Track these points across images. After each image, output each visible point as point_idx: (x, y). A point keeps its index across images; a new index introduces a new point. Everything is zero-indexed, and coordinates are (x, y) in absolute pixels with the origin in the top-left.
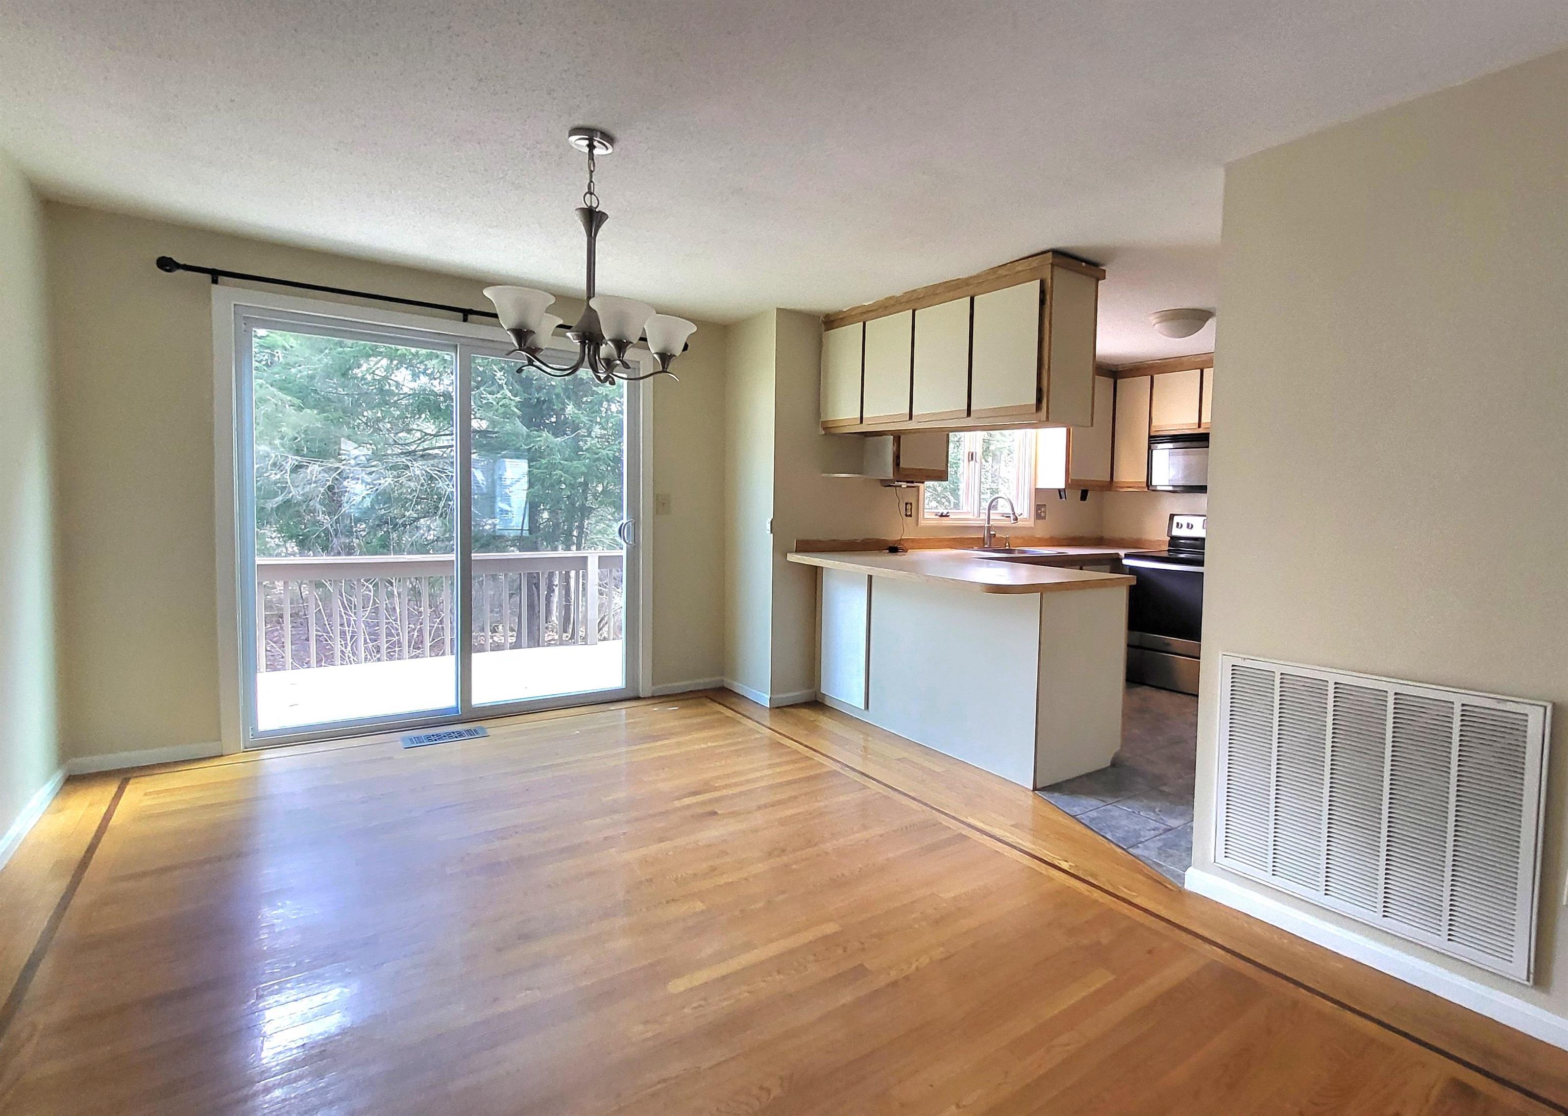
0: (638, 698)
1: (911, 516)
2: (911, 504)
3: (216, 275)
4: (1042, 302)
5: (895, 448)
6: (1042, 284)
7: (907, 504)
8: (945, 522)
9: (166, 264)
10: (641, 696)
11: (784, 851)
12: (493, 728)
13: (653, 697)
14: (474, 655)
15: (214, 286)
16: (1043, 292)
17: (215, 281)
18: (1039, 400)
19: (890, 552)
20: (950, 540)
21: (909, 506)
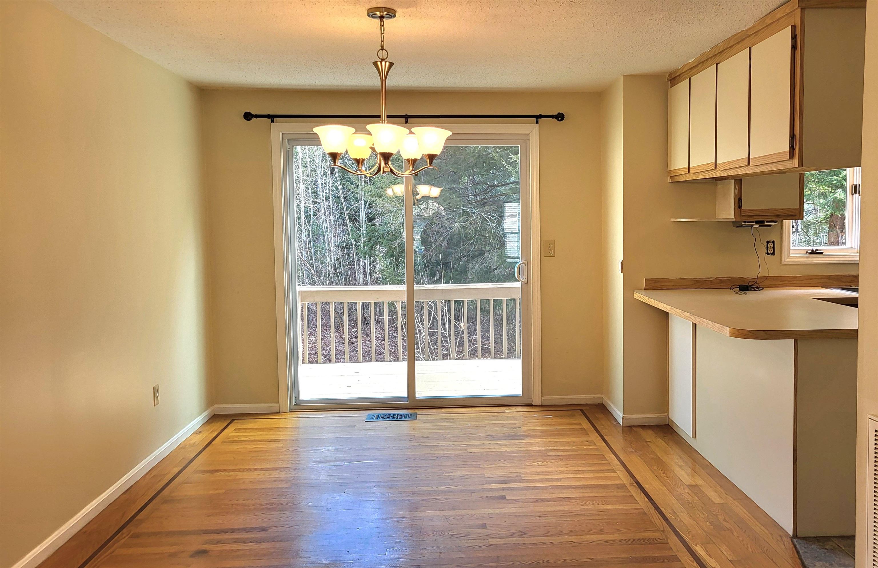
0: (531, 405)
1: (773, 254)
2: (773, 242)
3: (272, 117)
4: (794, 48)
5: (737, 191)
6: (794, 28)
7: (768, 242)
8: (816, 259)
9: (248, 116)
10: (533, 404)
11: (525, 534)
12: (422, 415)
13: (542, 406)
14: (416, 362)
15: (272, 124)
16: (794, 37)
17: (273, 121)
18: (792, 147)
19: (740, 290)
20: (822, 277)
21: (771, 245)
